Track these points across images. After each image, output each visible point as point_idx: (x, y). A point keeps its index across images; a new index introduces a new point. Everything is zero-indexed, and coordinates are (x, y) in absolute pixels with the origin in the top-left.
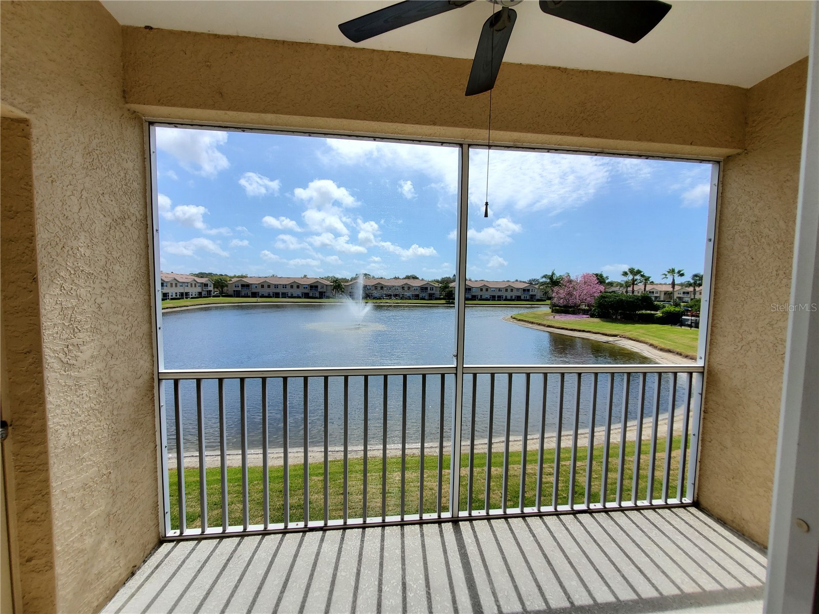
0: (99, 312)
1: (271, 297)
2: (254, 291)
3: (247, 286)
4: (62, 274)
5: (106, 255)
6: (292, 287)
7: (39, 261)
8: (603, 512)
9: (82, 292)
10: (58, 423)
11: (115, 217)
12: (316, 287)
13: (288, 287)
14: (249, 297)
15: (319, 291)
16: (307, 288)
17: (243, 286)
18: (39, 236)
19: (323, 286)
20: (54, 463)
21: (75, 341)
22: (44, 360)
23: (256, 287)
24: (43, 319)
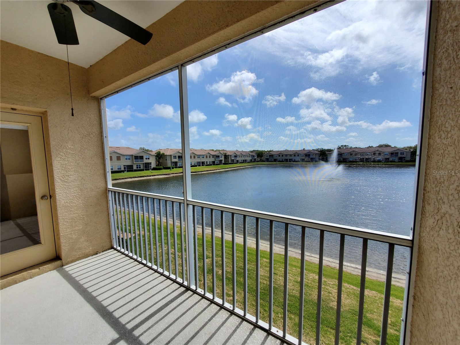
0: (78, 166)
1: (283, 161)
2: (275, 158)
3: (272, 156)
4: (61, 154)
5: (81, 147)
6: (295, 155)
7: (52, 150)
8: (280, 339)
9: (70, 159)
10: (60, 198)
11: (85, 134)
12: (309, 155)
13: (293, 156)
14: (272, 161)
15: (311, 157)
16: (303, 156)
17: (270, 156)
18: (52, 143)
19: (313, 154)
20: (59, 209)
21: (67, 174)
22: (54, 179)
23: (276, 156)
24: (54, 167)
